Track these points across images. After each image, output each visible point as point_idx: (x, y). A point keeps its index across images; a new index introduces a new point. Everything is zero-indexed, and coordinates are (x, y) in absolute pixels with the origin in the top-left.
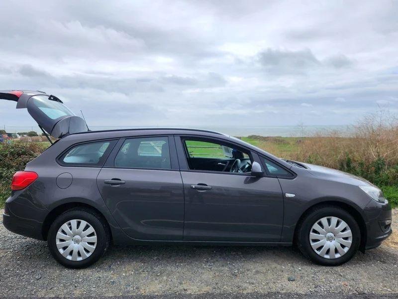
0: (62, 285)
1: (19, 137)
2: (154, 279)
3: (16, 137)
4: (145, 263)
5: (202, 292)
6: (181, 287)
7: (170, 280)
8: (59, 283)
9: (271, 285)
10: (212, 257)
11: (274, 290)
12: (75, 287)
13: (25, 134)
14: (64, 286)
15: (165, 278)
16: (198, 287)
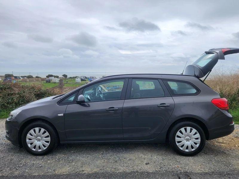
0: (9, 168)
1: (21, 78)
2: (67, 164)
3: (20, 79)
4: (65, 155)
5: (92, 172)
6: (81, 169)
7: (76, 165)
8: (8, 167)
9: (135, 167)
10: (106, 151)
11: (135, 170)
12: (17, 169)
13: (25, 77)
14: (10, 169)
15: (73, 164)
16: (91, 169)
